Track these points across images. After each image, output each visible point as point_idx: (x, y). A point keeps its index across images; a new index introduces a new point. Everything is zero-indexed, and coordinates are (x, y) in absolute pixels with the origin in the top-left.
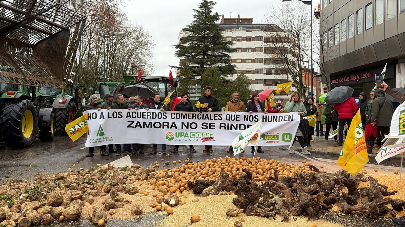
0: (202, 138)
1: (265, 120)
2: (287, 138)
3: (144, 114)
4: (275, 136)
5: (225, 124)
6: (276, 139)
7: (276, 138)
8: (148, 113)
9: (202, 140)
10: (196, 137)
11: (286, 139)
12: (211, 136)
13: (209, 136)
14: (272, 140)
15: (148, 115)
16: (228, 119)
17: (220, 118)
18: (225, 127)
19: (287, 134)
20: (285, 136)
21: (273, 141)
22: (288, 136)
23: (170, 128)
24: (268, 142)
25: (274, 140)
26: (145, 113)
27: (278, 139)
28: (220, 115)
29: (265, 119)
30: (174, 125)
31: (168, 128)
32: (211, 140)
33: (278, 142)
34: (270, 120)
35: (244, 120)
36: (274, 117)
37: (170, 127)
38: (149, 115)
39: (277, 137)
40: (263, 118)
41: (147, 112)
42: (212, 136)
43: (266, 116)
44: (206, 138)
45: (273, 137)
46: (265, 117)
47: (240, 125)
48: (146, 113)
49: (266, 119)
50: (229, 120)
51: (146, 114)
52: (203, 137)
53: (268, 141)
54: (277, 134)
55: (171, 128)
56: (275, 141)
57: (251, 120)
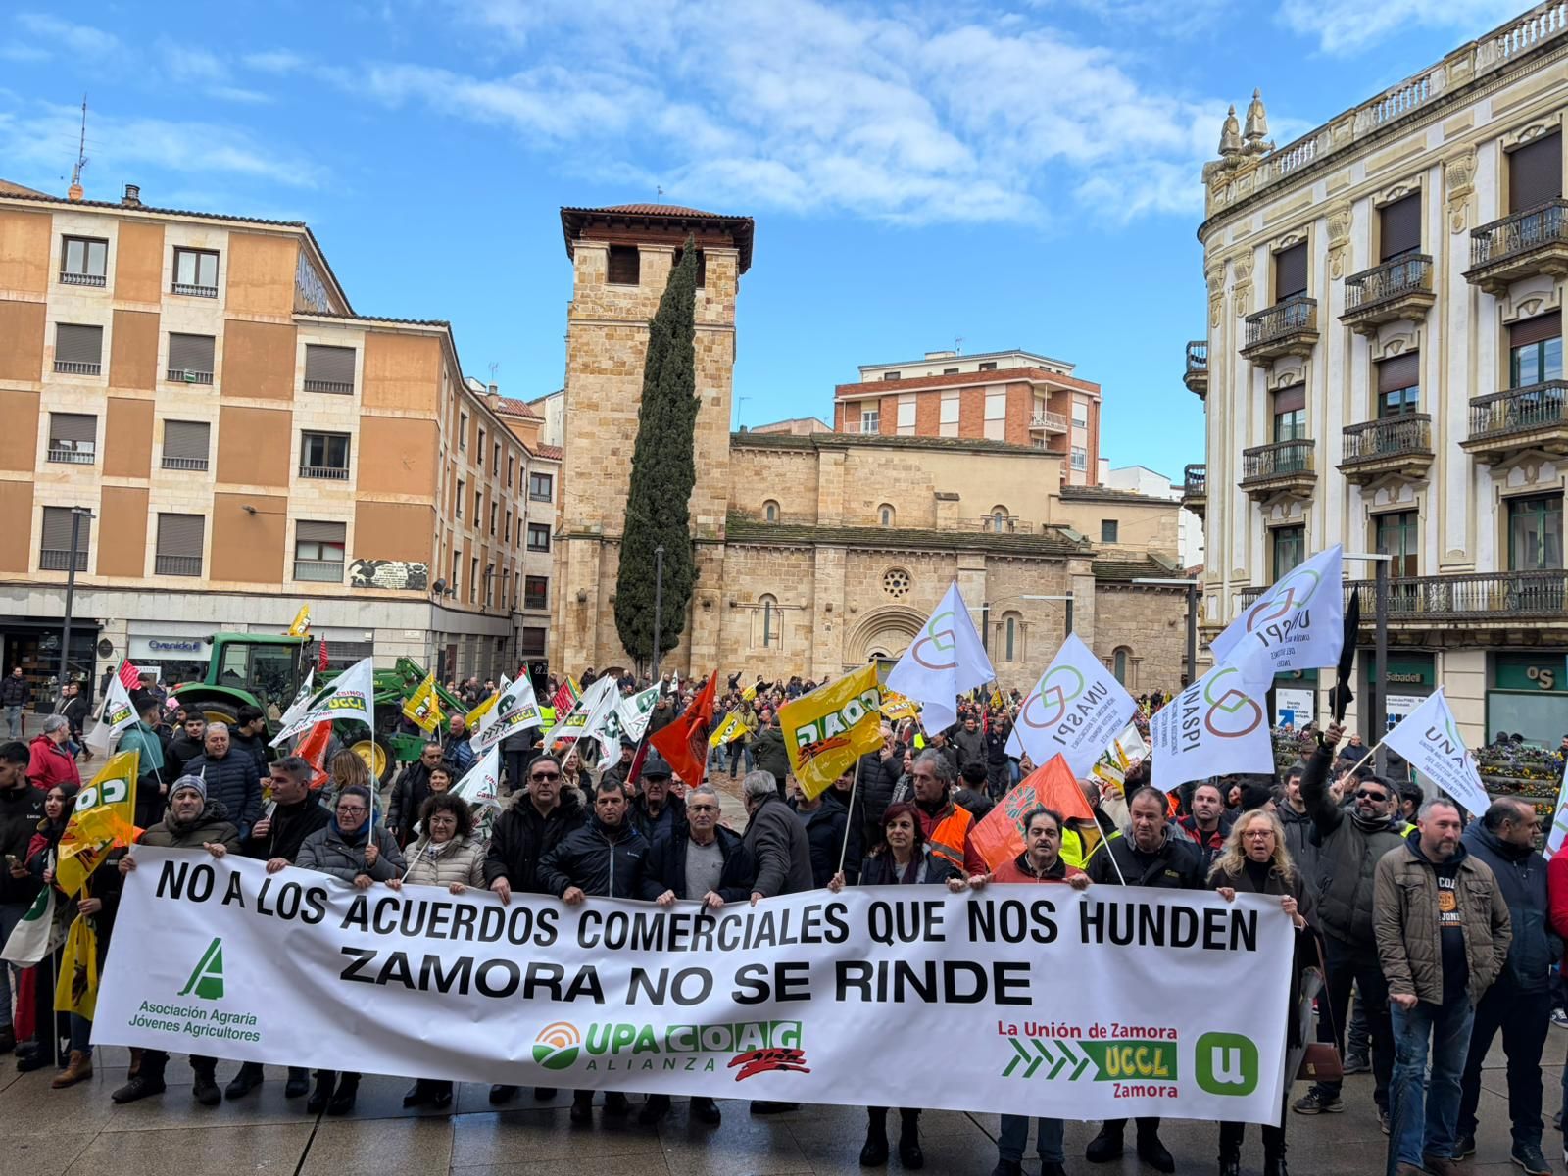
0: (735, 1054)
1: (1092, 929)
2: (1226, 1068)
3: (442, 913)
4: (1158, 1053)
5: (866, 967)
6: (1164, 1071)
7: (1162, 1065)
8: (460, 908)
9: (739, 1068)
10: (705, 1049)
11: (1218, 1074)
12: (785, 1042)
13: (778, 1044)
14: (1137, 1075)
15: (458, 920)
16: (881, 932)
17: (836, 932)
18: (863, 983)
19: (1227, 1040)
20: (1217, 1053)
21: (1146, 1083)
22: (1235, 1053)
23: (566, 999)
24: (1120, 1092)
25: (1150, 1076)
26: (448, 906)
27: (1173, 1076)
28: (836, 913)
29: (1092, 921)
30: (586, 984)
31: (556, 996)
32: (785, 1068)
33: (1174, 1093)
34: (1122, 933)
35: (973, 937)
36: (1144, 909)
37: (563, 994)
38: (464, 922)
39: (1170, 1053)
40: (1085, 921)
41: (455, 900)
42: (792, 1044)
43: (1100, 906)
44: (759, 1055)
45: (1145, 1060)
46: (1091, 913)
47: (950, 967)
48: (454, 907)
49: (1098, 921)
50: (887, 939)
51: (450, 914)
52: (743, 1047)
53: (1124, 1083)
54: (1165, 1038)
55: (570, 997)
56: (1158, 1084)
57: (1013, 931)
